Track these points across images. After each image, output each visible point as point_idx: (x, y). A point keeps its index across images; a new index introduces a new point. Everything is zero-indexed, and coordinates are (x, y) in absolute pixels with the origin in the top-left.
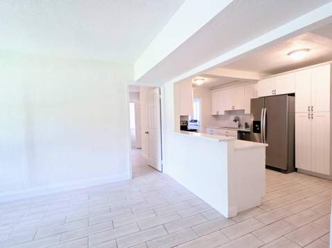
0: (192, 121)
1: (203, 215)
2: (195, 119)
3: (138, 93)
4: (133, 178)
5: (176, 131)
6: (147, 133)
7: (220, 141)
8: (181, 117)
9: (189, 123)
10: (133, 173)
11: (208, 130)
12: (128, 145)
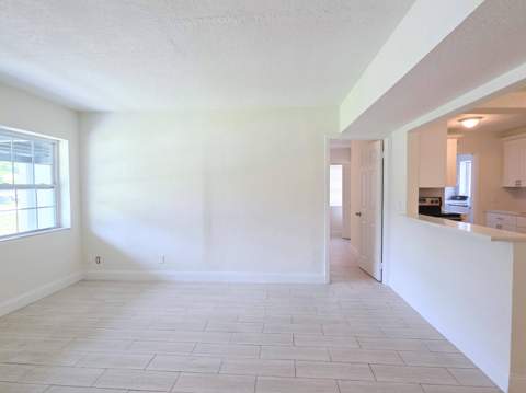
0: (454, 198)
1: (450, 373)
2: (462, 193)
3: (349, 149)
4: (331, 282)
5: (409, 214)
6: (359, 214)
7: (493, 240)
8: (421, 189)
9: (446, 202)
10: (331, 276)
11: (492, 217)
12: (325, 231)
